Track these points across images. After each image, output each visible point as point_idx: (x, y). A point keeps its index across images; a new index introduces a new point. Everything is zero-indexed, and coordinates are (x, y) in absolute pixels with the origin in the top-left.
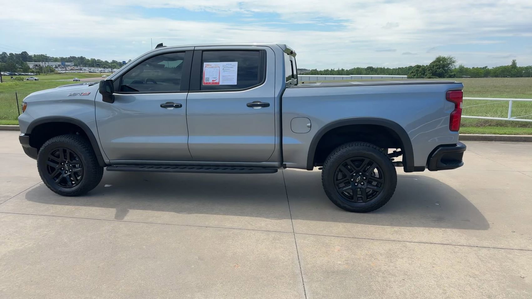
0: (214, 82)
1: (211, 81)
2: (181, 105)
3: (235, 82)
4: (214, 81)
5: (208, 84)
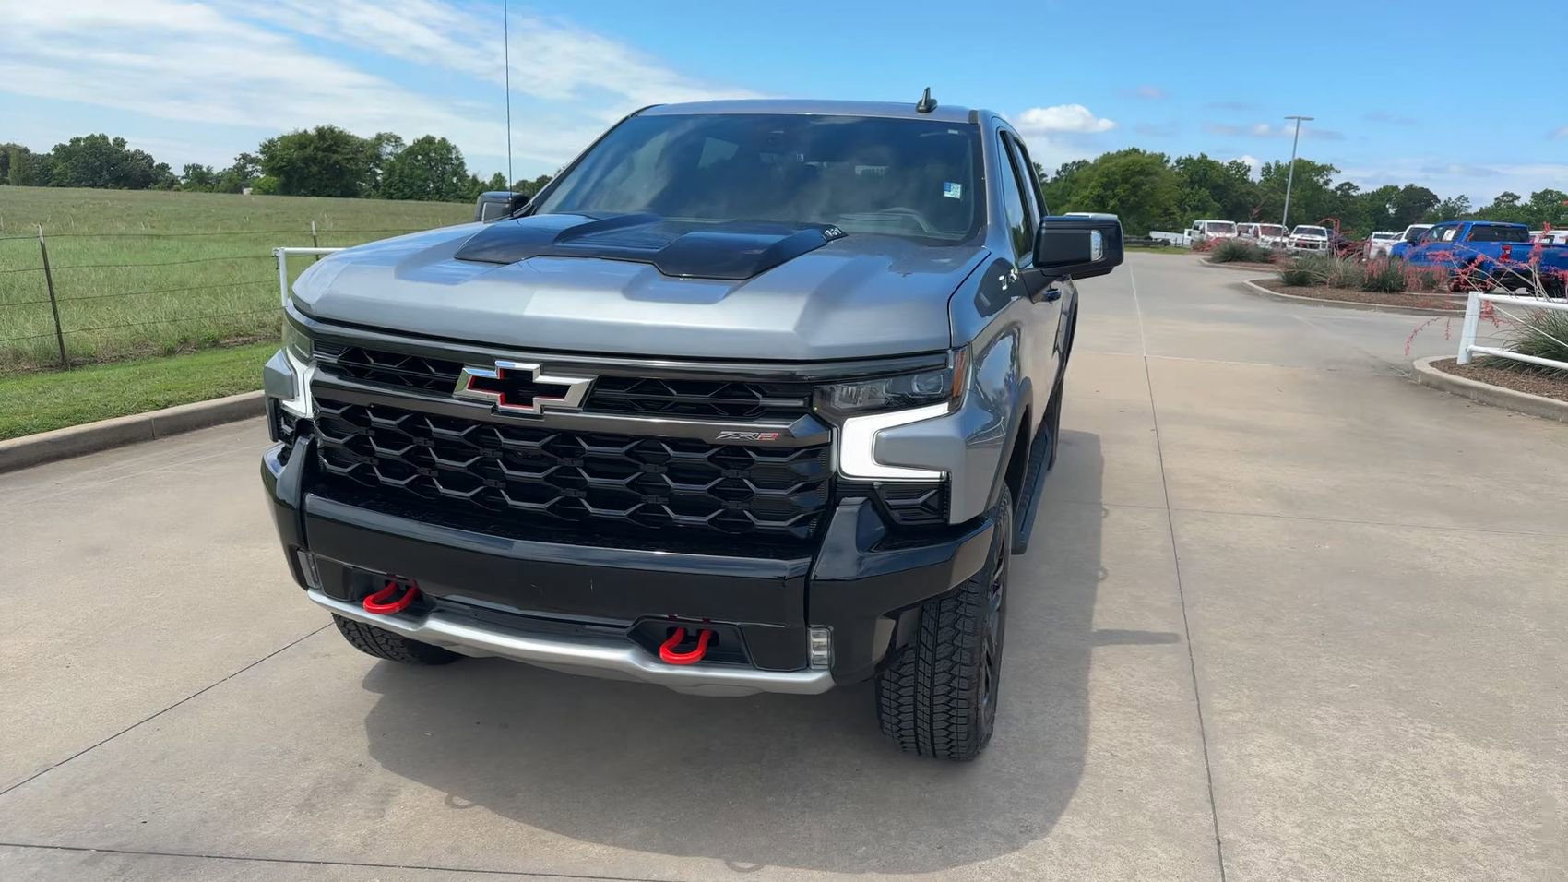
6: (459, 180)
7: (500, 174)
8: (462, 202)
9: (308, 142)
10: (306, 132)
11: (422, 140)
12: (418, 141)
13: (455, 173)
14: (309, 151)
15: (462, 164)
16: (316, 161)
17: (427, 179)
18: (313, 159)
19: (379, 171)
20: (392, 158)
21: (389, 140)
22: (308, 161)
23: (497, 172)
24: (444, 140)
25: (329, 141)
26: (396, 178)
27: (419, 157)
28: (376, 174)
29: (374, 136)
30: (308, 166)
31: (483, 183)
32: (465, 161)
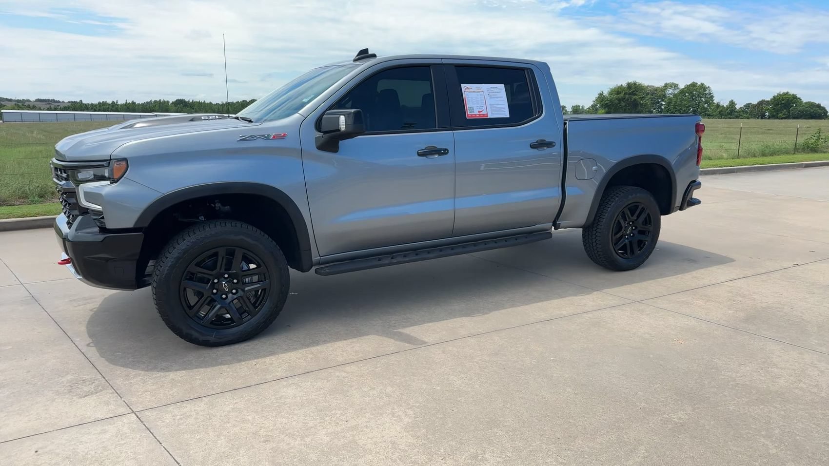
0: (480, 113)
1: (476, 112)
2: (448, 150)
3: (506, 114)
4: (481, 111)
5: (473, 117)
6: (709, 106)
7: (732, 100)
8: (709, 118)
9: (621, 91)
10: (622, 85)
11: (690, 85)
12: (687, 86)
13: (706, 102)
14: (622, 95)
15: (712, 97)
16: (624, 100)
17: (689, 106)
18: (623, 99)
19: (663, 103)
20: (671, 96)
21: (671, 87)
22: (620, 100)
23: (731, 100)
24: (702, 84)
25: (634, 89)
26: (672, 106)
27: (687, 94)
28: (662, 105)
29: (663, 85)
30: (620, 102)
31: (723, 106)
32: (714, 94)
